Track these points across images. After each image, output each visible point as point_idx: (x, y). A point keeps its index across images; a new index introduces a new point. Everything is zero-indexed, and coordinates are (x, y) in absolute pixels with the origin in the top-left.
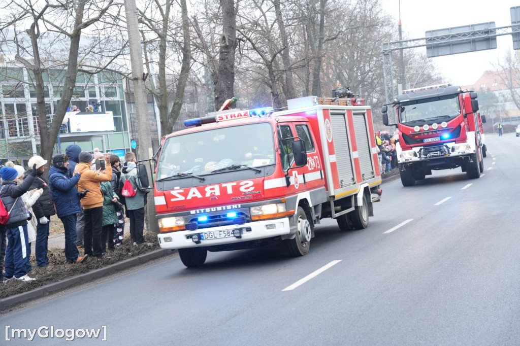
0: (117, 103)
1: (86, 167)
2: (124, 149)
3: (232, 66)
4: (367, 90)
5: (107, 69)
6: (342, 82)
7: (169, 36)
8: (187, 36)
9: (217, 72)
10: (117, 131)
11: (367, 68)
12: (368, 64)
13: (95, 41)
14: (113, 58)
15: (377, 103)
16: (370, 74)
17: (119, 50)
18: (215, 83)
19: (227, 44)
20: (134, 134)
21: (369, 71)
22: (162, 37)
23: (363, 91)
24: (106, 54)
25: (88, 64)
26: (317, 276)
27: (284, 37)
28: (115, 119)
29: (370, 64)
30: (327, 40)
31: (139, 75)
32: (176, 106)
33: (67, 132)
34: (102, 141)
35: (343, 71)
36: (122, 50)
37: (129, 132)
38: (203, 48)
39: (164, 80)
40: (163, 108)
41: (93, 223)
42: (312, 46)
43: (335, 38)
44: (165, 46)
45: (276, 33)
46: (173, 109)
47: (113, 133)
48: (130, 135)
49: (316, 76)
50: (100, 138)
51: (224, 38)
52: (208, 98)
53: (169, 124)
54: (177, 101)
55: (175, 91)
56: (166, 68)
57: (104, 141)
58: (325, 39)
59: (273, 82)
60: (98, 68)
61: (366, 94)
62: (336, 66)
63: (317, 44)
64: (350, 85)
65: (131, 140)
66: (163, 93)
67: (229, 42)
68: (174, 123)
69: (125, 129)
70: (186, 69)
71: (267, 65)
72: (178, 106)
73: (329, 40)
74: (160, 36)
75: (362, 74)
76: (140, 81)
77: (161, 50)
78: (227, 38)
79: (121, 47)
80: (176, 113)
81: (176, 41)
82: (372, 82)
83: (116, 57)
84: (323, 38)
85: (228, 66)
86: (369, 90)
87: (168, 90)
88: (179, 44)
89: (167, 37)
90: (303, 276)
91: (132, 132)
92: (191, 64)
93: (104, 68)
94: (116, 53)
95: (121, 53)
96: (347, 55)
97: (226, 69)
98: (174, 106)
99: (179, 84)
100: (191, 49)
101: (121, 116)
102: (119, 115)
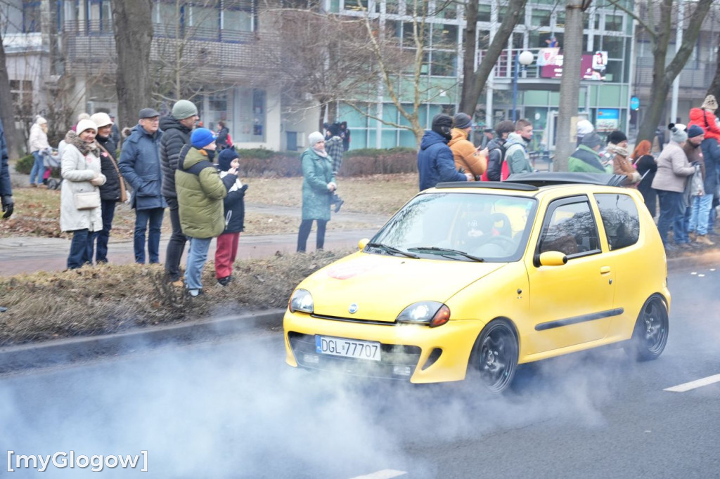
0: (620, 40)
1: (460, 136)
2: (618, 109)
10: (615, 80)
20: (637, 88)
31: (576, 3)
32: (684, 52)
33: (537, 75)
34: (586, 93)
37: (629, 84)
40: (660, 55)
46: (678, 56)
48: (630, 89)
50: (583, 90)
53: (664, 79)
54: (686, 45)
57: (589, 94)
65: (632, 97)
66: (665, 30)
69: (626, 80)
72: (686, 53)
76: (576, 12)
80: (679, 64)
91: (635, 85)
98: (680, 52)
101: (623, 60)
102: (621, 57)
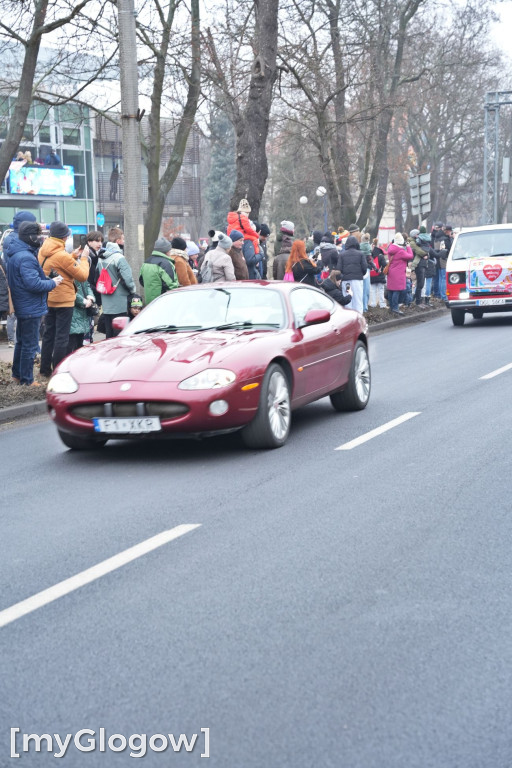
0: (80, 154)
1: (59, 246)
2: (87, 225)
3: (267, 111)
4: (452, 165)
5: (75, 101)
6: (417, 149)
7: (171, 56)
8: (196, 60)
9: (244, 117)
10: (78, 197)
11: (457, 131)
12: (459, 124)
13: (60, 54)
14: (85, 83)
15: (466, 185)
16: (461, 139)
17: (95, 73)
18: (239, 134)
19: (263, 74)
20: (102, 204)
21: (461, 134)
22: (161, 57)
23: (447, 166)
24: (76, 77)
25: (47, 89)
26: (386, 432)
27: (340, 71)
28: (76, 178)
29: (462, 124)
30: (404, 81)
31: (132, 112)
32: (173, 166)
34: (55, 210)
35: (421, 132)
36: (100, 71)
37: (94, 200)
38: (218, 79)
39: (158, 124)
40: (153, 167)
41: (57, 330)
42: (380, 89)
43: (417, 79)
44: (163, 72)
45: (329, 64)
46: (168, 169)
47: (72, 199)
48: (96, 205)
49: (383, 136)
50: (52, 206)
51: (258, 65)
52: (213, 159)
53: (160, 192)
54: (174, 159)
55: (173, 142)
56: (161, 106)
57: (58, 210)
58: (401, 79)
59: (323, 140)
60: (60, 97)
61: (451, 169)
62: (411, 124)
63: (388, 86)
64: (430, 154)
65: (98, 213)
66: (155, 143)
67: (265, 71)
68: (167, 191)
69: (90, 196)
70: (190, 109)
71: (316, 113)
72: (175, 166)
73: (408, 81)
74: (156, 54)
75: (448, 139)
76: (132, 121)
77: (156, 78)
78: (262, 64)
79: (99, 67)
80: (171, 176)
81: (179, 65)
82: (462, 152)
83: (89, 82)
84: (398, 78)
85: (261, 109)
86: (457, 165)
87: (162, 141)
88: (184, 69)
89: (168, 57)
90: (365, 432)
91: (100, 201)
92: (199, 103)
93: (71, 99)
94: (90, 75)
95: (100, 76)
96: (429, 108)
97: (258, 113)
98: (169, 166)
99: (180, 132)
100: (202, 79)
101: (85, 175)
102: (83, 172)
